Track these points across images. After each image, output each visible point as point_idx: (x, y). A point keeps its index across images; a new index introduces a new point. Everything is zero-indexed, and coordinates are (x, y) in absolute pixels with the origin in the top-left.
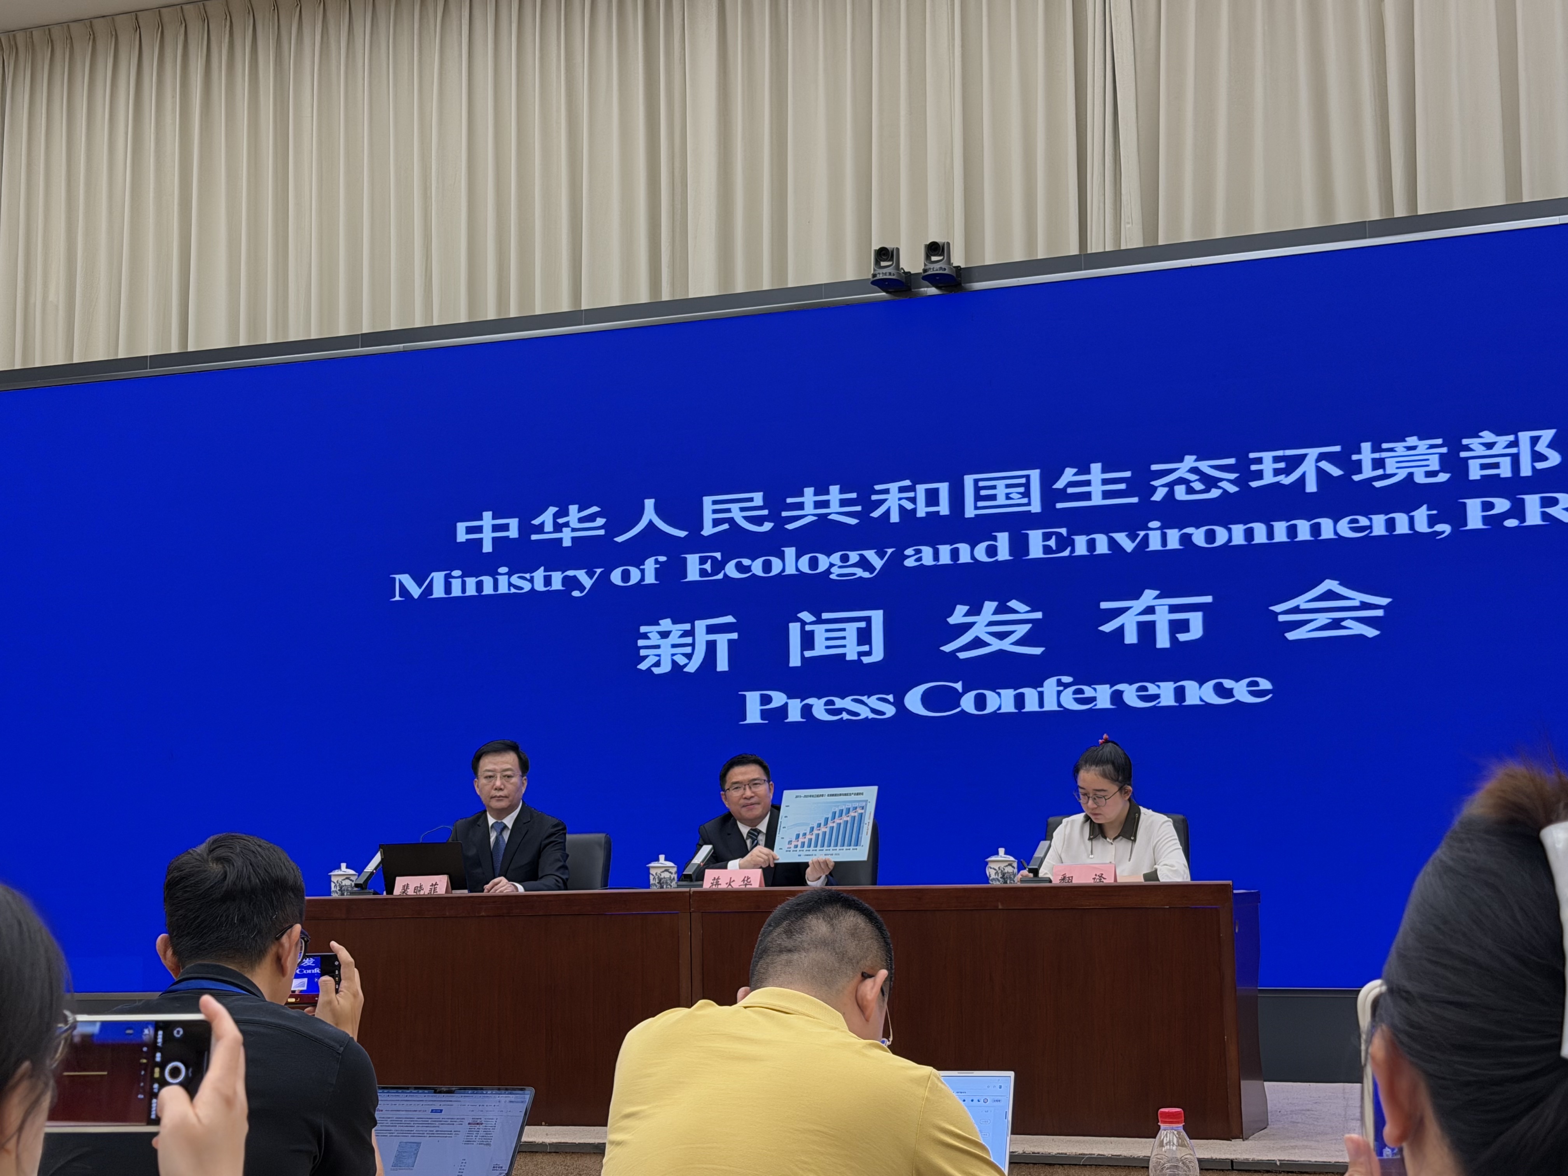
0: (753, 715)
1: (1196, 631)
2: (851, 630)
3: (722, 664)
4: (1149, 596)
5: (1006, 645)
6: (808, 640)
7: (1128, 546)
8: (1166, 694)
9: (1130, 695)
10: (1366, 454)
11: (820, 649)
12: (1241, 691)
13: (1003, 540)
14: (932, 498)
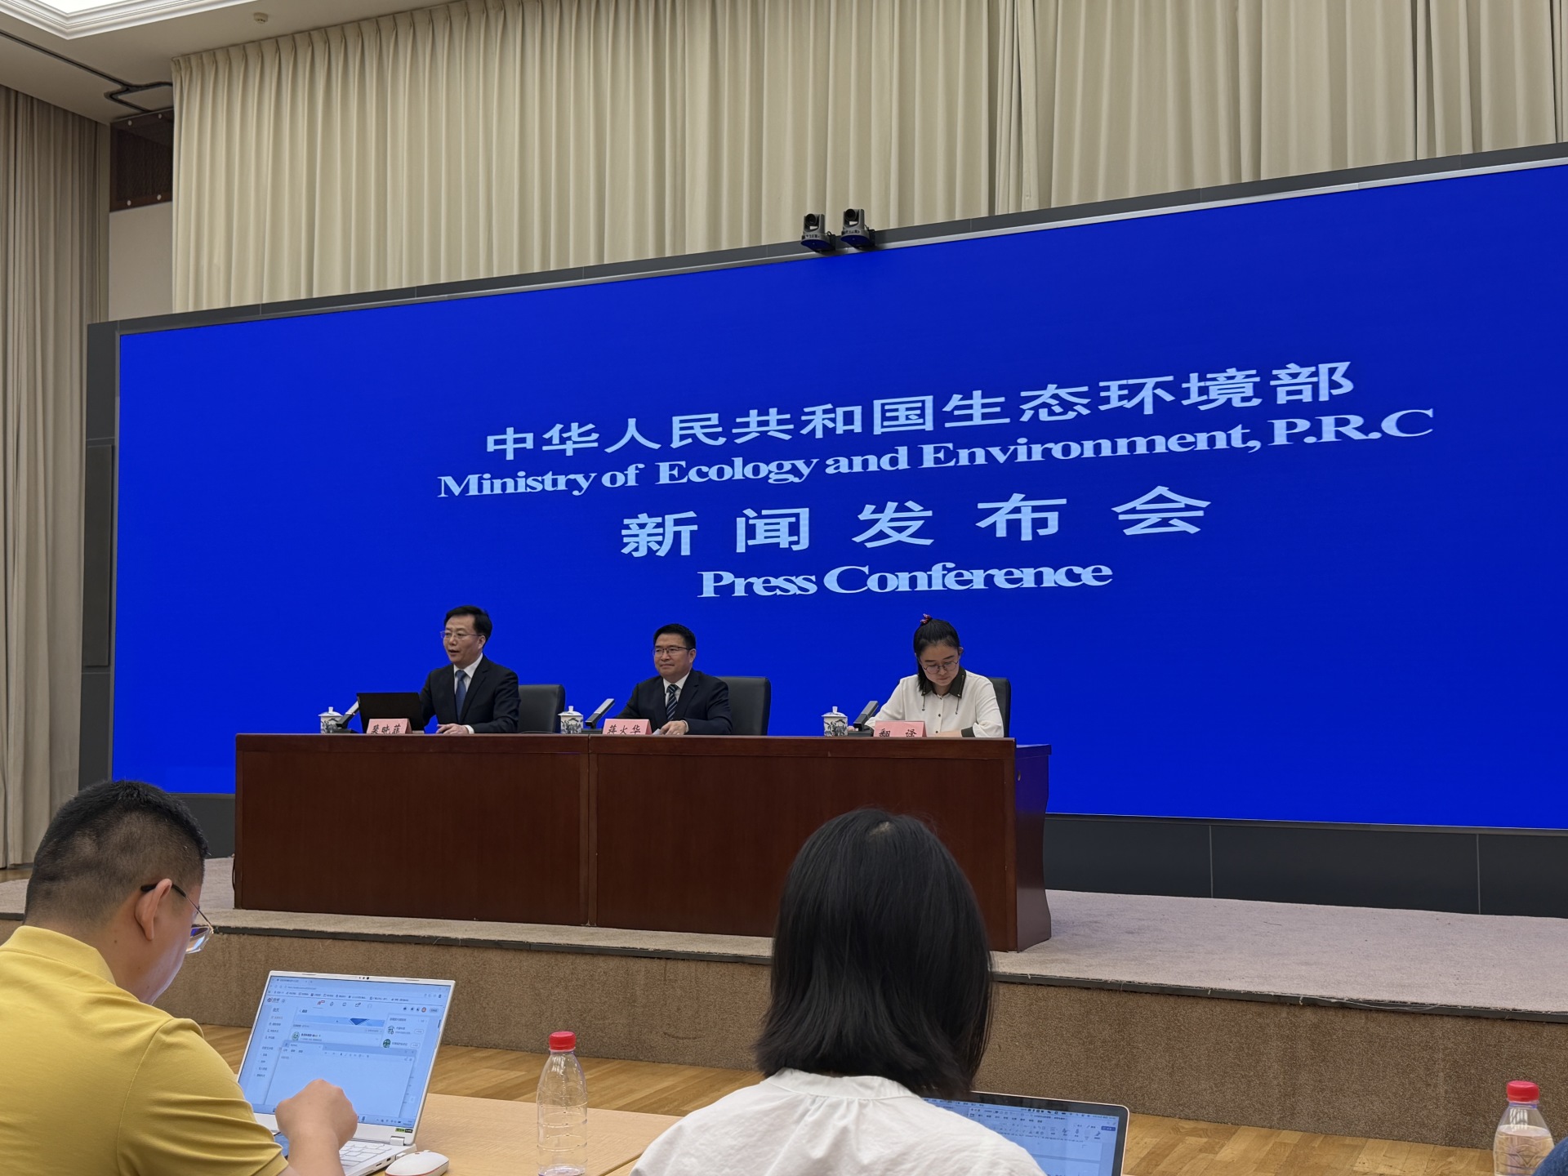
0: (708, 591)
1: (1053, 527)
2: (784, 524)
3: (686, 550)
4: (1016, 499)
5: (903, 537)
6: (751, 532)
7: (1001, 458)
8: (1027, 577)
9: (1000, 578)
10: (1194, 383)
11: (760, 539)
12: (1087, 576)
13: (903, 452)
14: (849, 418)
